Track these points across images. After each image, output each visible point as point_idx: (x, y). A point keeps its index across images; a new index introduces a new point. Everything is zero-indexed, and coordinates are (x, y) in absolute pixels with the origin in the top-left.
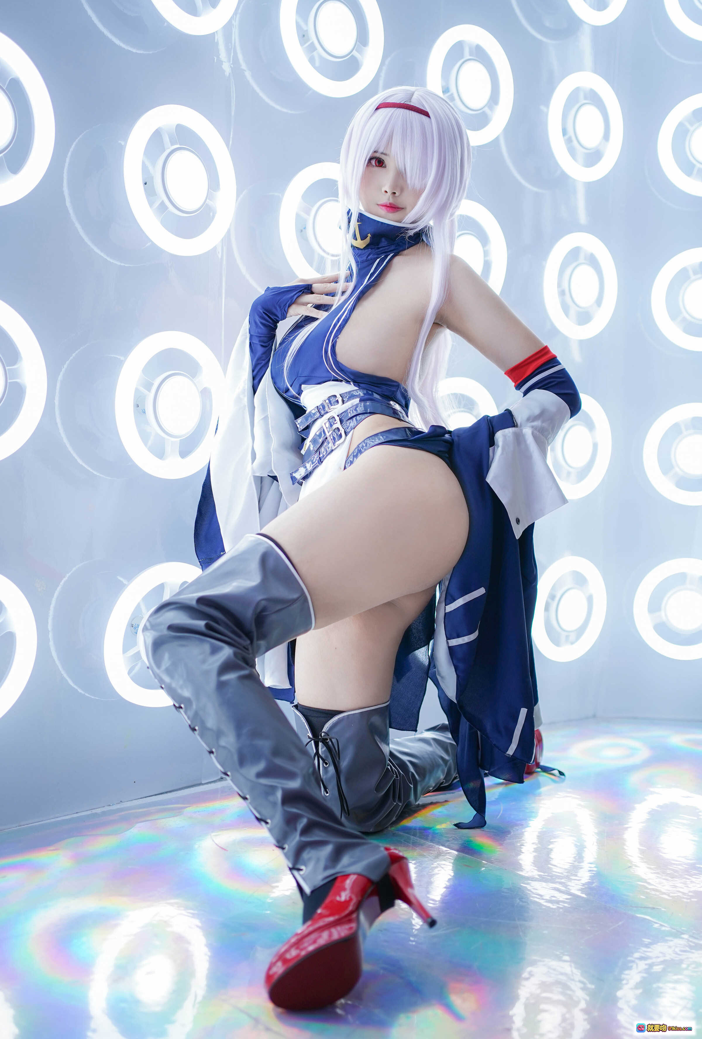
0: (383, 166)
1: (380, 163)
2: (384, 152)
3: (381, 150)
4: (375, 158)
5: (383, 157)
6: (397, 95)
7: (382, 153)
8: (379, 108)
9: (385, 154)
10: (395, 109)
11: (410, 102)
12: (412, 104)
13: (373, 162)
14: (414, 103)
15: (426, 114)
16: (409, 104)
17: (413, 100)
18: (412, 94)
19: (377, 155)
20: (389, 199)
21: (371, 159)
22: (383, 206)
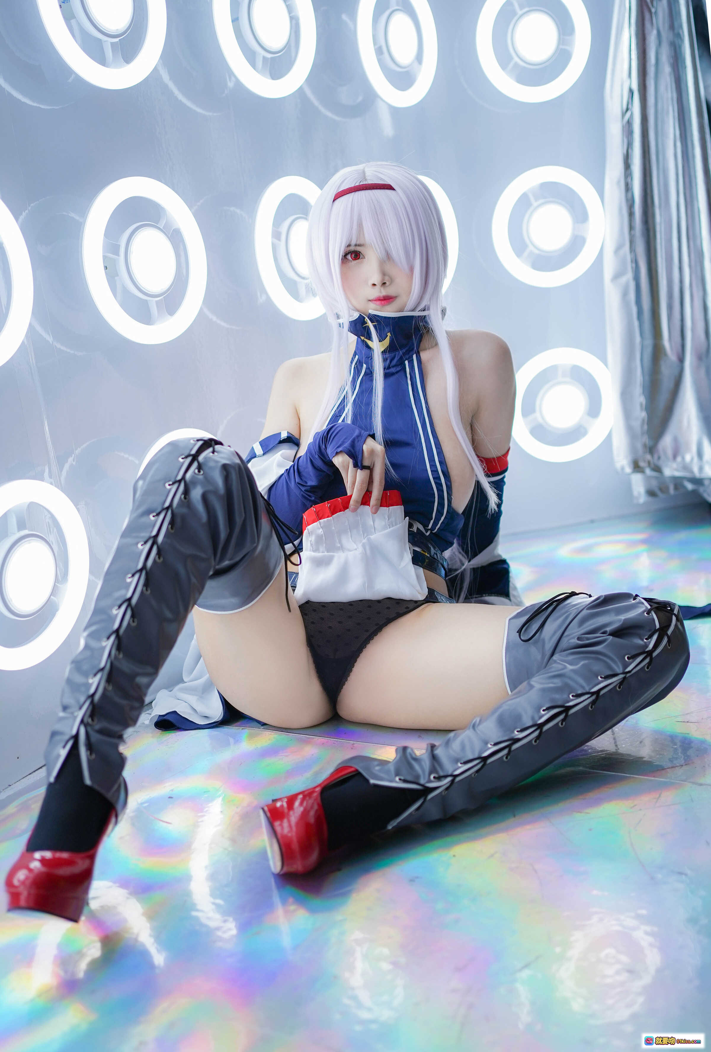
0: (361, 257)
1: (357, 255)
2: (358, 243)
3: (353, 243)
4: (349, 253)
5: (358, 249)
6: (347, 180)
7: (356, 245)
8: (335, 199)
9: (359, 245)
10: (353, 193)
11: (366, 180)
12: (370, 182)
13: (349, 257)
14: (371, 180)
15: (390, 187)
16: (367, 183)
17: (368, 178)
18: (364, 172)
19: (352, 248)
20: (381, 292)
21: (345, 256)
22: (376, 300)
